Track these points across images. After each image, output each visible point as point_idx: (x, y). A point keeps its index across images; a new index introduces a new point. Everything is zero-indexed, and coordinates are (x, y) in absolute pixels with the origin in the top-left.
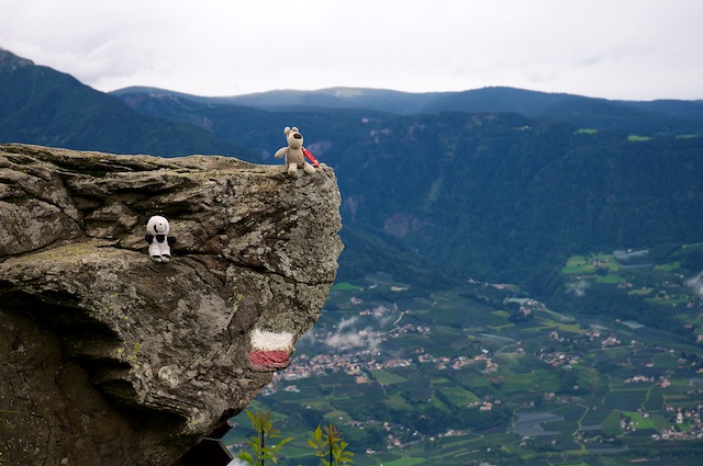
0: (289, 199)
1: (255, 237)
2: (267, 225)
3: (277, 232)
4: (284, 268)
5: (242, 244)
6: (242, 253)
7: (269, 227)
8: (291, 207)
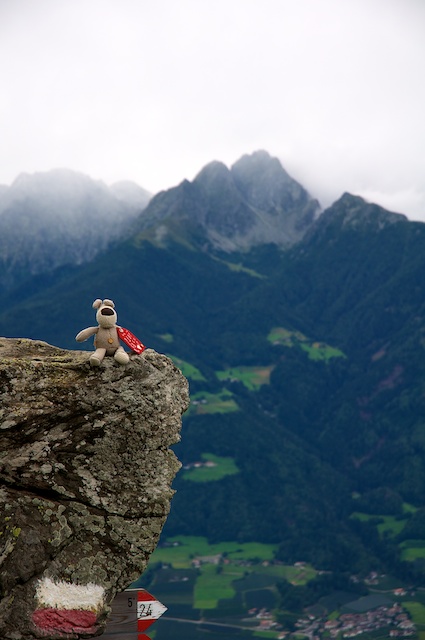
0: (93, 398)
1: (39, 449)
2: (59, 434)
3: (76, 442)
4: (89, 494)
5: (19, 459)
6: (20, 471)
7: (63, 436)
8: (95, 408)
